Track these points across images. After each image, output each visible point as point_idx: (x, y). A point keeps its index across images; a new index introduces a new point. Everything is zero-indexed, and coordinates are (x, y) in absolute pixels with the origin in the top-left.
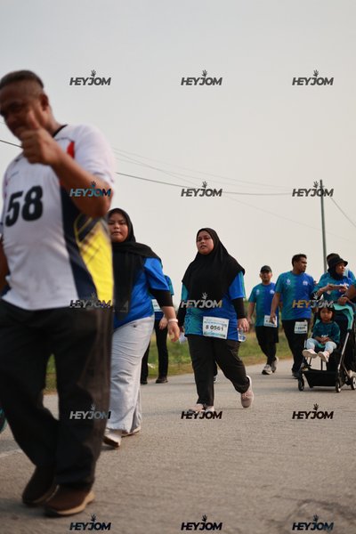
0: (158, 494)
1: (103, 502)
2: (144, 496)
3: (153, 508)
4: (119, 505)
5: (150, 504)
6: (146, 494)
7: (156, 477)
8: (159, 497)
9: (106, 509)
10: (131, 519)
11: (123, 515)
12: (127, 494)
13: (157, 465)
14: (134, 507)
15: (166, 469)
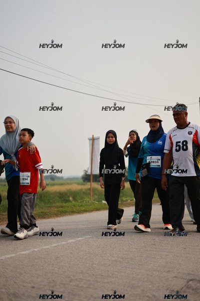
0: (110, 275)
1: (80, 279)
2: (102, 276)
3: (107, 283)
4: (89, 280)
5: (106, 281)
6: (103, 274)
7: (110, 265)
8: (111, 276)
9: (82, 283)
10: (96, 289)
11: (91, 286)
12: (93, 275)
13: (110, 258)
14: (97, 282)
15: (115, 261)
